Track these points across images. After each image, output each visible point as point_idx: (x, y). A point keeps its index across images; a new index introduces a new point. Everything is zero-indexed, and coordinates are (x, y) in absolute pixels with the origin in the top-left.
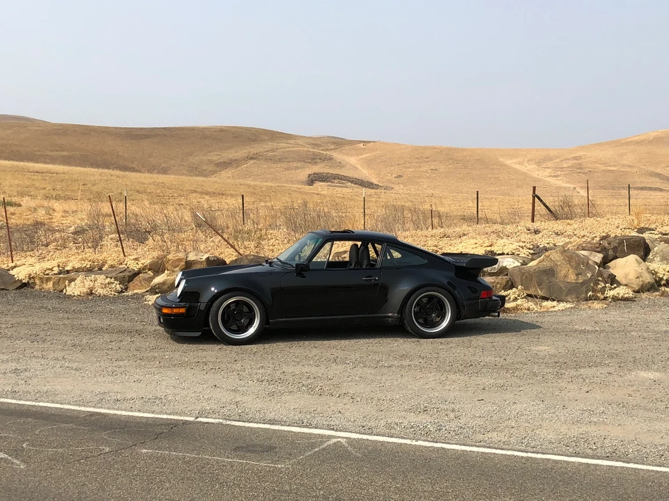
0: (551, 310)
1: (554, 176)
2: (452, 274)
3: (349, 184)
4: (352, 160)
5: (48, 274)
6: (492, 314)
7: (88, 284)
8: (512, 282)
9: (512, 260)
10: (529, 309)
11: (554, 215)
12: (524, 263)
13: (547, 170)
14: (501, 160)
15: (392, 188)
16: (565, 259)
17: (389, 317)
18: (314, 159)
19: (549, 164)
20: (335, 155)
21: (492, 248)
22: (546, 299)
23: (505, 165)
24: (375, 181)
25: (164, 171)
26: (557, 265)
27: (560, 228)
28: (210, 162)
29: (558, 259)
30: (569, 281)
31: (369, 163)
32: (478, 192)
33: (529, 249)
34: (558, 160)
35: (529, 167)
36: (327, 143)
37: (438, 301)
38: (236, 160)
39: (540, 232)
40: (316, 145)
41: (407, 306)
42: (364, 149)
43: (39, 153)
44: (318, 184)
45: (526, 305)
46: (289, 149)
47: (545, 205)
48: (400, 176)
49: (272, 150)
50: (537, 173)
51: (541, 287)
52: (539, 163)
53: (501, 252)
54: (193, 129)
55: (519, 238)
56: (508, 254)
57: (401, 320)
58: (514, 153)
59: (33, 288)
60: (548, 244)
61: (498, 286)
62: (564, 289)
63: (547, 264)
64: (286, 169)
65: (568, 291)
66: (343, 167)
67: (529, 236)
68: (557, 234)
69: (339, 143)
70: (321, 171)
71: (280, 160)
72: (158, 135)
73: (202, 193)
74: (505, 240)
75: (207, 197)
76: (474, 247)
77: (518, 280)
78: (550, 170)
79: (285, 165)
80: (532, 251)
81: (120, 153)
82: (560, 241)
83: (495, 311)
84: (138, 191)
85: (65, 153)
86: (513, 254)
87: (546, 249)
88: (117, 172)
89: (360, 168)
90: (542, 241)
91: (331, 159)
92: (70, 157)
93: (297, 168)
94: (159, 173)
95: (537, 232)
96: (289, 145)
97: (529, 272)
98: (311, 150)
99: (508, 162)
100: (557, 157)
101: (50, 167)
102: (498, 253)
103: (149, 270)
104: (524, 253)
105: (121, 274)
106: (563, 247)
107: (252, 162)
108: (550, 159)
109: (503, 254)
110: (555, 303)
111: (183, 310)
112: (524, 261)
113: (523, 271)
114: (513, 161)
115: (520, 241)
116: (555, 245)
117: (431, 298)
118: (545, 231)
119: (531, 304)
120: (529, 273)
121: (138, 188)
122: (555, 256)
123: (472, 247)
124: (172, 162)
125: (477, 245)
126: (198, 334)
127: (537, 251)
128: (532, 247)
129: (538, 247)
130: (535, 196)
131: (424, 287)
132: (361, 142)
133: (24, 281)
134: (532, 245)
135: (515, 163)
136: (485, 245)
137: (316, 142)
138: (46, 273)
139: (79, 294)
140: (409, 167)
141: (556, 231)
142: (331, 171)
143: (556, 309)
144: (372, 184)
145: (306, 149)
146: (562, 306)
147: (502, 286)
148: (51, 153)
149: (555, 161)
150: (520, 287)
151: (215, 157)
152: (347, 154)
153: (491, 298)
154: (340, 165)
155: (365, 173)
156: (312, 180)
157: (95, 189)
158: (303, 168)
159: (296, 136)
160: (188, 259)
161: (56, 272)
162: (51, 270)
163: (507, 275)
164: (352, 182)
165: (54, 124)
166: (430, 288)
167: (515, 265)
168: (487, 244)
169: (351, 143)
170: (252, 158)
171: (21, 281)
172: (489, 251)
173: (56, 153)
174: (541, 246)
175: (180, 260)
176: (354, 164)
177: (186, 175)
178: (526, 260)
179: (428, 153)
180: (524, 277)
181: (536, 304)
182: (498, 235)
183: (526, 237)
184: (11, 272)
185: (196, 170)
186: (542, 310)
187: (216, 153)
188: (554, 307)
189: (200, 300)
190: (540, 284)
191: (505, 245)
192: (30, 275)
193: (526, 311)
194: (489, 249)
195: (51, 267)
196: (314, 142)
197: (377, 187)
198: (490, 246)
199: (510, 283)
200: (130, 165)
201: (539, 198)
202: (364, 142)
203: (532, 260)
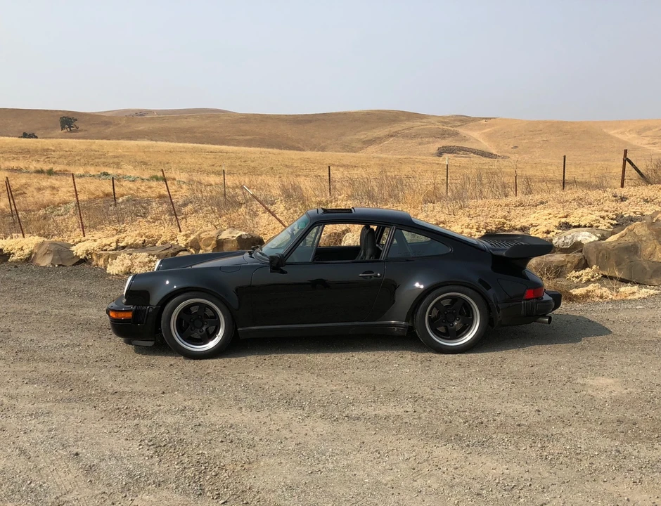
0: (629, 298)
1: (653, 144)
2: (487, 267)
3: (472, 154)
4: (475, 135)
5: (106, 250)
6: (541, 319)
7: (127, 262)
8: (586, 261)
9: (588, 234)
10: (601, 297)
11: (645, 179)
12: (603, 238)
13: (646, 138)
14: (605, 131)
15: (509, 157)
16: (651, 234)
17: (394, 325)
18: (443, 134)
19: (649, 133)
20: (462, 131)
21: (567, 220)
22: (625, 281)
23: (609, 135)
24: (494, 152)
25: (323, 149)
26: (641, 240)
27: (651, 194)
28: (359, 140)
29: (644, 233)
30: (655, 260)
31: (490, 136)
32: (565, 156)
33: (612, 219)
34: (657, 129)
35: (630, 136)
36: (455, 120)
37: (464, 304)
38: (379, 138)
39: (627, 199)
40: (445, 122)
41: (419, 313)
42: (486, 125)
43: (229, 138)
44: (446, 156)
45: (598, 292)
46: (422, 127)
47: (636, 169)
48: (516, 147)
49: (408, 129)
50: (637, 141)
51: (620, 267)
52: (639, 133)
53: (577, 224)
54: (345, 114)
55: (602, 206)
56: (585, 226)
57: (411, 330)
58: (617, 125)
59: (90, 264)
60: (635, 212)
61: (569, 265)
62: (648, 269)
63: (629, 239)
64: (420, 144)
65: (654, 272)
66: (467, 140)
67: (614, 204)
68: (646, 201)
69: (465, 120)
70: (449, 144)
71: (415, 136)
72: (319, 119)
73: (338, 166)
74: (585, 210)
75: (341, 169)
76: (547, 217)
77: (593, 258)
78: (649, 139)
79: (419, 140)
80: (615, 222)
81: (289, 136)
82: (649, 210)
83: (544, 316)
84: (286, 166)
85: (248, 137)
86: (591, 226)
87: (632, 220)
88: (276, 151)
89: (482, 141)
90: (628, 210)
91: (457, 134)
92: (251, 140)
93: (429, 143)
94: (318, 150)
95: (623, 199)
96: (422, 124)
97: (606, 249)
98: (441, 127)
99: (612, 132)
100: (656, 127)
101: (224, 147)
102: (573, 224)
103: (191, 247)
104: (604, 225)
105: (164, 252)
106: (652, 217)
107: (392, 139)
108: (649, 129)
109: (579, 226)
110: (635, 288)
111: (129, 315)
112: (603, 235)
113: (600, 248)
114: (615, 131)
115: (602, 210)
116: (642, 214)
117: (454, 300)
118: (632, 198)
119: (605, 291)
120: (606, 251)
121: (287, 163)
122: (640, 229)
123: (545, 218)
124: (329, 142)
125: (550, 216)
126: (150, 344)
127: (621, 222)
128: (614, 217)
129: (622, 216)
130: (626, 160)
131: (442, 286)
132: (484, 118)
133: (81, 257)
134: (616, 214)
135: (617, 133)
136: (560, 216)
137: (444, 120)
138: (105, 248)
139: (117, 273)
140: (524, 139)
141: (646, 198)
142: (458, 144)
143: (637, 296)
144: (492, 154)
145: (437, 126)
146: (645, 292)
147: (574, 264)
148: (238, 138)
149: (654, 130)
150: (594, 267)
151: (362, 136)
152: (471, 129)
153: (539, 298)
154: (465, 139)
155: (486, 145)
156: (441, 153)
157: (252, 165)
158: (433, 142)
159: (429, 116)
160: (220, 238)
161: (113, 248)
162: (109, 245)
163: (581, 251)
164: (474, 153)
165: (241, 114)
166: (451, 287)
167: (592, 240)
168: (561, 215)
169: (475, 120)
170: (392, 136)
171: (79, 257)
172: (563, 223)
173: (241, 137)
174: (625, 216)
175: (211, 238)
176: (477, 138)
177: (339, 151)
178: (605, 233)
179: (541, 126)
180: (601, 255)
181: (611, 289)
182: (580, 202)
183: (610, 205)
184: (73, 248)
185: (347, 148)
186: (619, 298)
187: (363, 133)
188: (634, 293)
189: (150, 304)
190: (618, 264)
191: (582, 216)
192: (87, 251)
193: (598, 299)
194: (563, 220)
195: (109, 243)
196: (443, 120)
197: (496, 156)
198: (566, 217)
199: (583, 262)
200: (297, 145)
201: (630, 162)
202: (486, 119)
203: (613, 233)
